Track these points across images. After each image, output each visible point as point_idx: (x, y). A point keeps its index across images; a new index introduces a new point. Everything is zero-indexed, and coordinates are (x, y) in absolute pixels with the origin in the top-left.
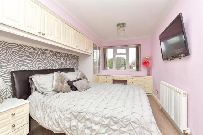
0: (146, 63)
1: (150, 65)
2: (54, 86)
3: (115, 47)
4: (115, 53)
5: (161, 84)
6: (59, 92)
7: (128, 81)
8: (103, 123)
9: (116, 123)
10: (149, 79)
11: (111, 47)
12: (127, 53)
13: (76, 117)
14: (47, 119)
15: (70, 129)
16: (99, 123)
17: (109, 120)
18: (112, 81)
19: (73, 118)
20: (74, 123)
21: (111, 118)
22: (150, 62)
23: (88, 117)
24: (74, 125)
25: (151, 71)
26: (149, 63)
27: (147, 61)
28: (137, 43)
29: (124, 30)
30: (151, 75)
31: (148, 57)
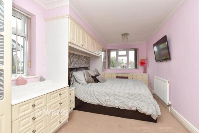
0: (143, 63)
1: (145, 65)
2: (86, 79)
3: (117, 50)
4: (117, 55)
5: (154, 79)
6: (89, 83)
7: (129, 77)
8: (125, 96)
9: (132, 96)
10: (145, 76)
11: (114, 50)
12: (127, 55)
13: (108, 95)
14: (89, 97)
15: (105, 101)
16: (123, 96)
17: (128, 94)
18: (116, 77)
19: (106, 95)
20: (107, 98)
21: (129, 93)
22: (146, 62)
23: (116, 94)
24: (108, 98)
25: (147, 70)
26: (145, 64)
27: (144, 61)
28: (136, 47)
29: (127, 38)
30: (147, 73)
31: (144, 59)
